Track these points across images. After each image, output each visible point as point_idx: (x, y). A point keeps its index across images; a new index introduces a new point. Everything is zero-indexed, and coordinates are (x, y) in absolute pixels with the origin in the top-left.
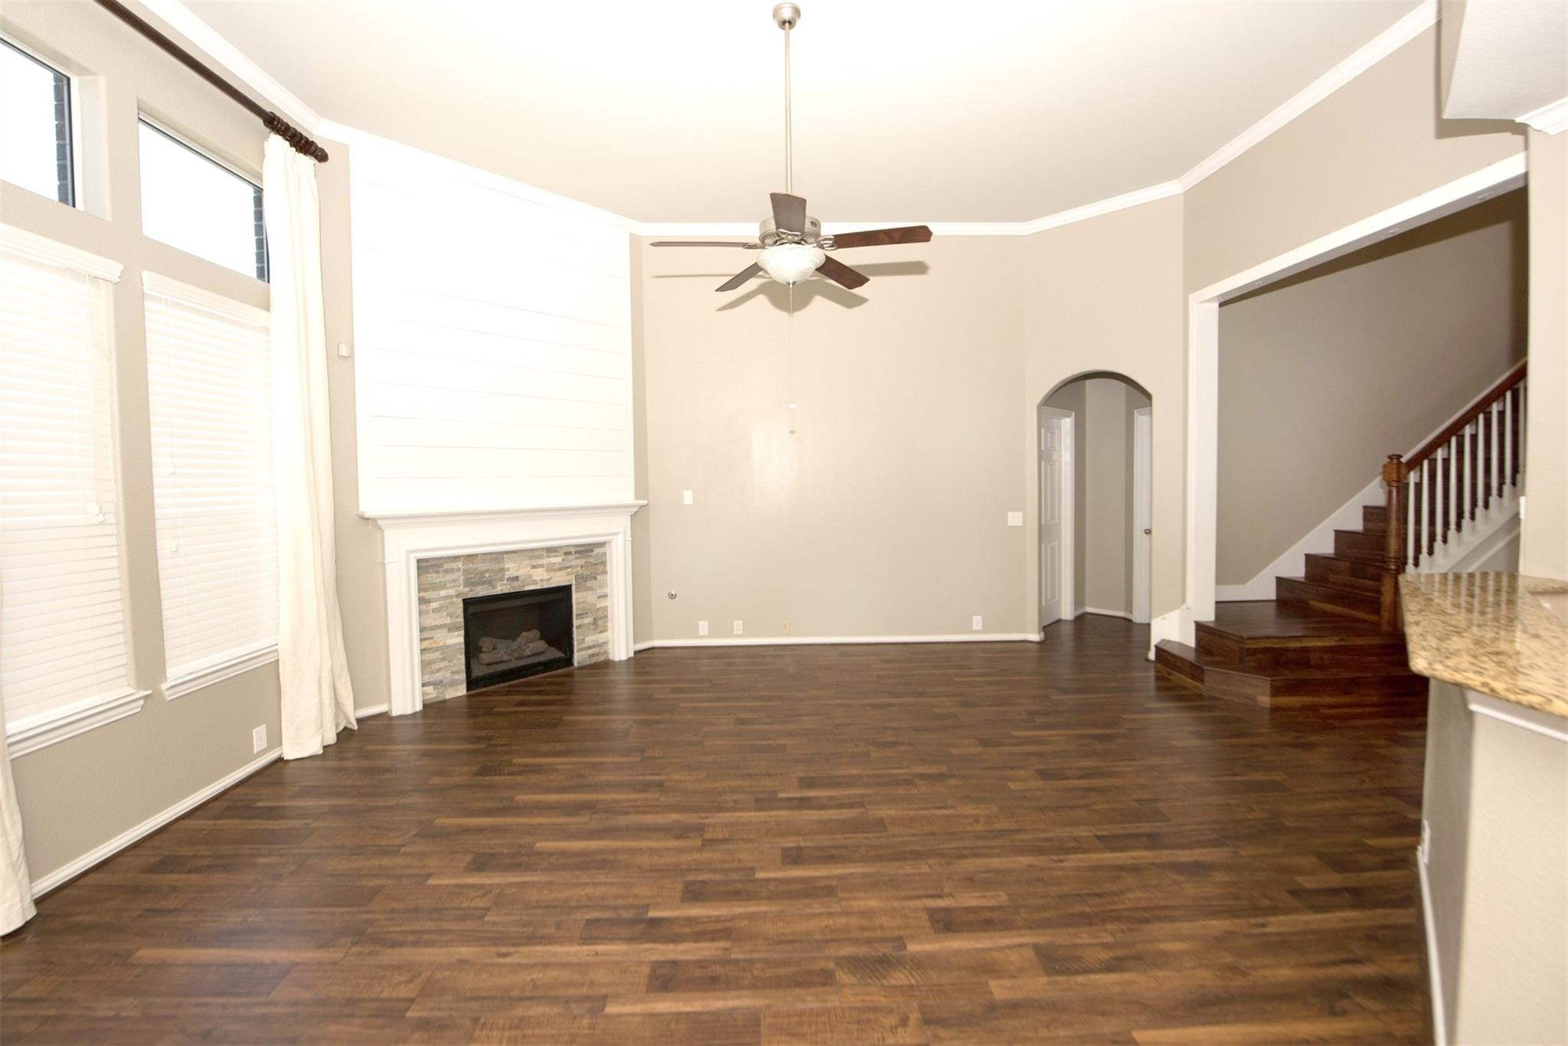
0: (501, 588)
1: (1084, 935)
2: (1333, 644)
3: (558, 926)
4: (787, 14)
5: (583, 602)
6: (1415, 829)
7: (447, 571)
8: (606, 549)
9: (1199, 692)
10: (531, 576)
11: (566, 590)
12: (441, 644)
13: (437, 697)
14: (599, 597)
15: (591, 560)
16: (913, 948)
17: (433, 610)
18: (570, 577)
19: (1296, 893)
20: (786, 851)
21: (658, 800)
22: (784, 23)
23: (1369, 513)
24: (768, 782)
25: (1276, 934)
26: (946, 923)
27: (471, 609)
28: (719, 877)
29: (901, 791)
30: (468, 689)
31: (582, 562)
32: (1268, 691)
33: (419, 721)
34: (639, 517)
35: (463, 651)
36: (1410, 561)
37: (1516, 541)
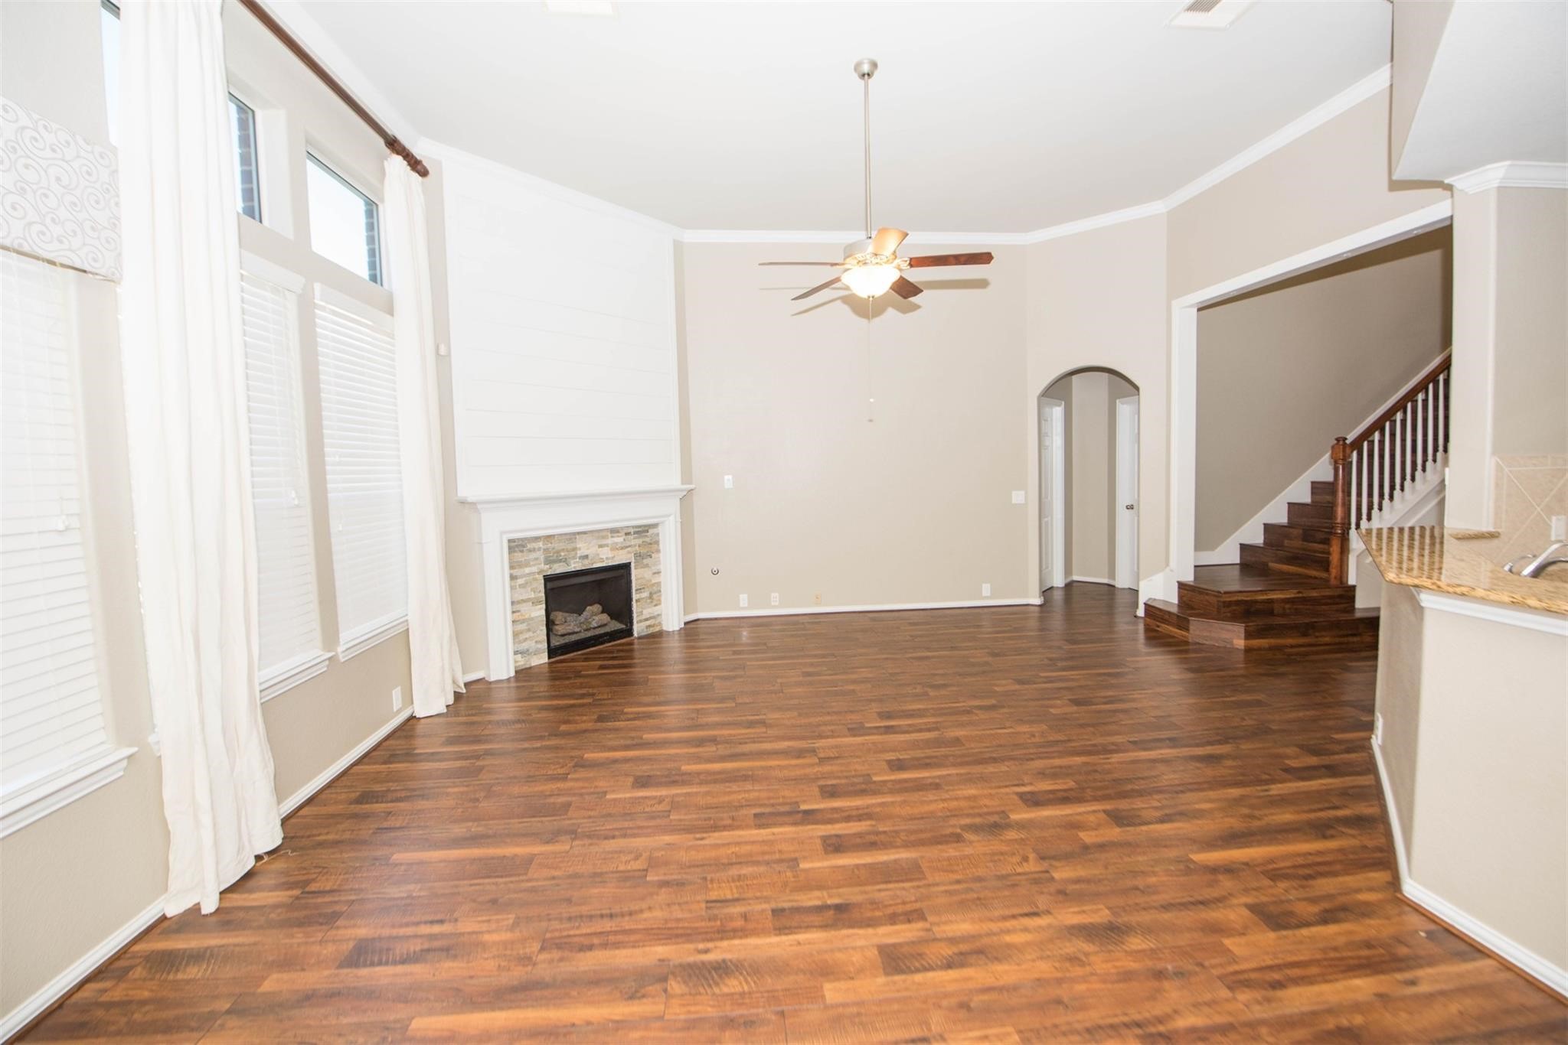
0: (575, 566)
1: (1139, 803)
2: (1293, 596)
3: (733, 819)
4: (866, 68)
5: (641, 578)
6: (1370, 727)
7: (530, 551)
8: (660, 529)
9: (1186, 639)
10: (598, 555)
11: (626, 567)
12: (527, 616)
13: (525, 665)
14: (655, 573)
15: (648, 540)
16: (1014, 817)
17: (520, 585)
18: (629, 555)
19: (1287, 770)
20: (889, 762)
21: (766, 733)
22: (864, 75)
23: (1316, 487)
24: (854, 717)
25: (1276, 795)
26: (1033, 800)
27: (550, 585)
28: (843, 781)
29: (965, 718)
30: (549, 658)
31: (639, 541)
32: (1243, 635)
33: (513, 684)
34: (686, 499)
35: (545, 623)
36: (1353, 526)
37: (1441, 503)
